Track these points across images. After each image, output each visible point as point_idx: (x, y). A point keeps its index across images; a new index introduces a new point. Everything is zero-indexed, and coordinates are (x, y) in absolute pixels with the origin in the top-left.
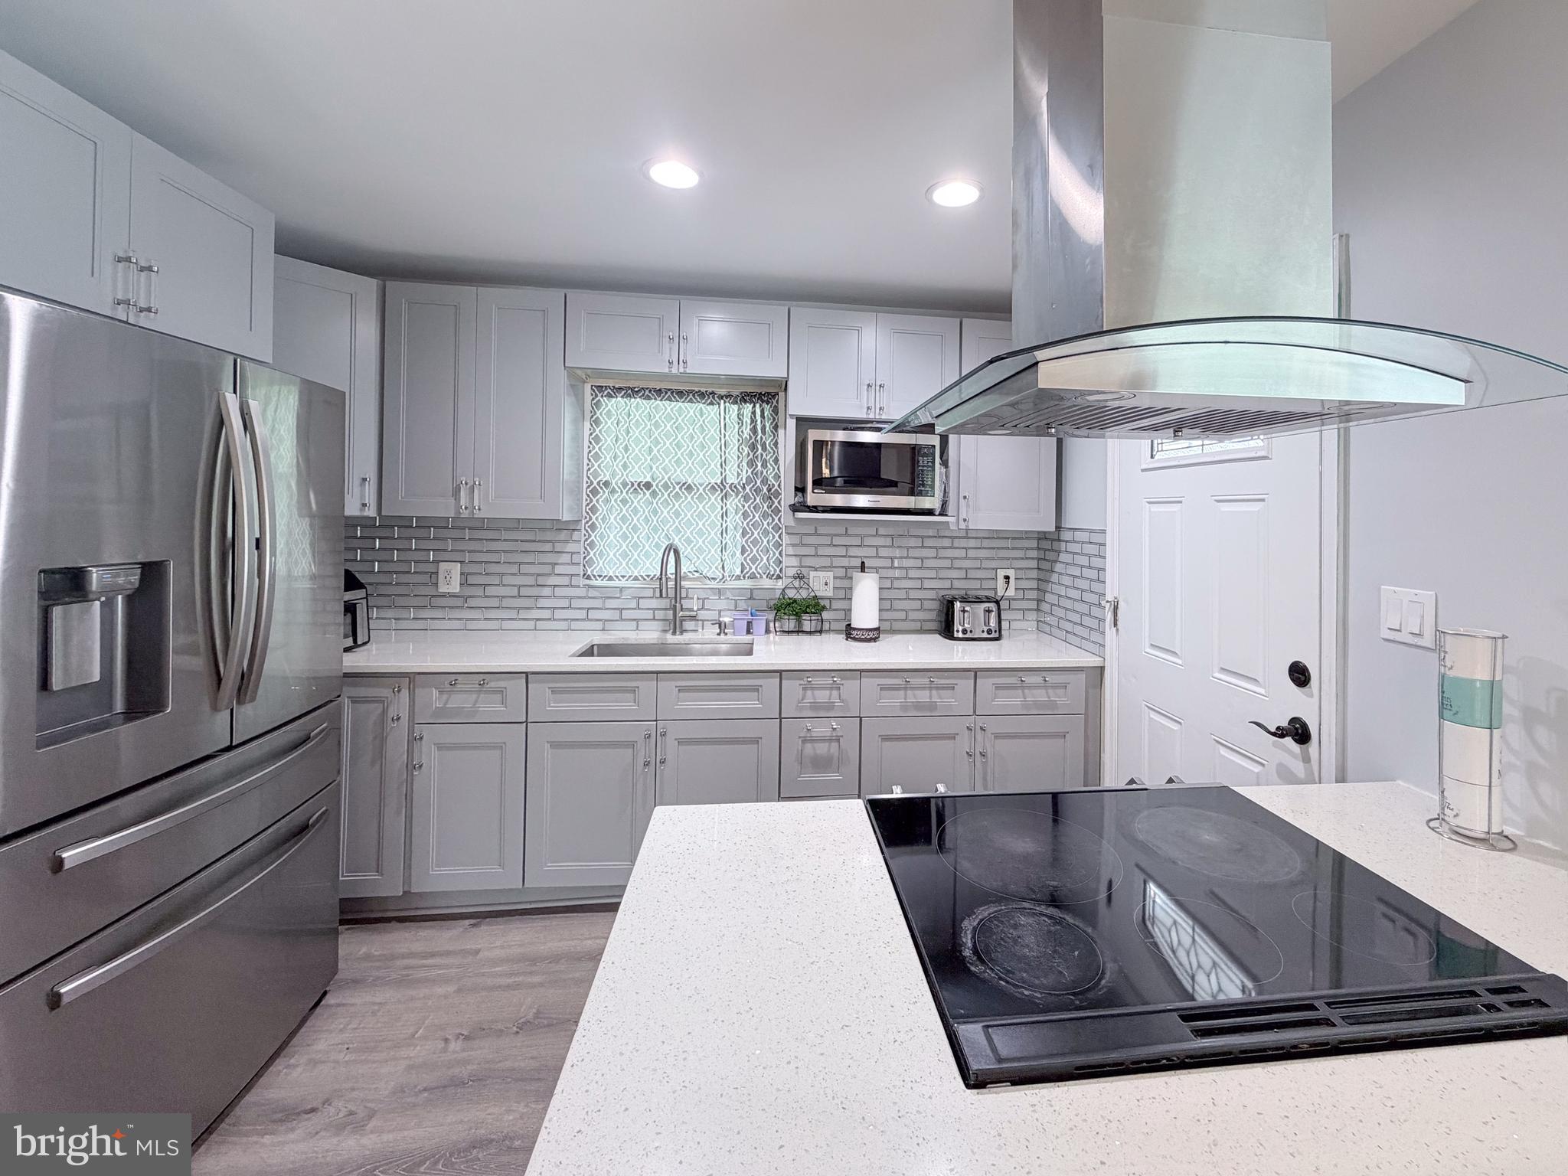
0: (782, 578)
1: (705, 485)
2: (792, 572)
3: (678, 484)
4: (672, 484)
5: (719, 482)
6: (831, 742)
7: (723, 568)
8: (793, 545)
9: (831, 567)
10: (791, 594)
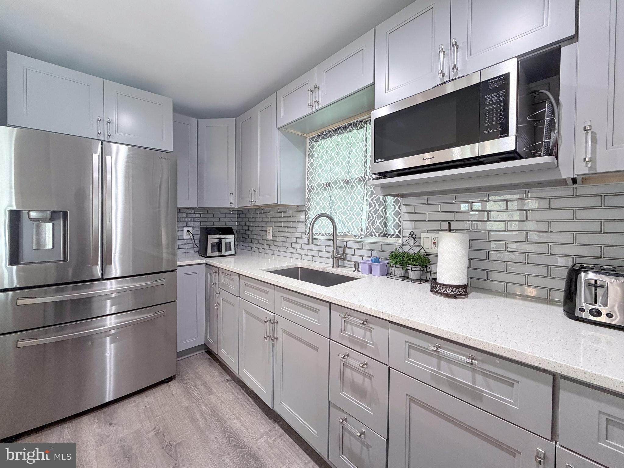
0: (401, 237)
1: (355, 179)
2: (407, 233)
3: (342, 181)
4: (339, 181)
5: (363, 175)
6: (365, 377)
8: (409, 213)
10: (407, 249)
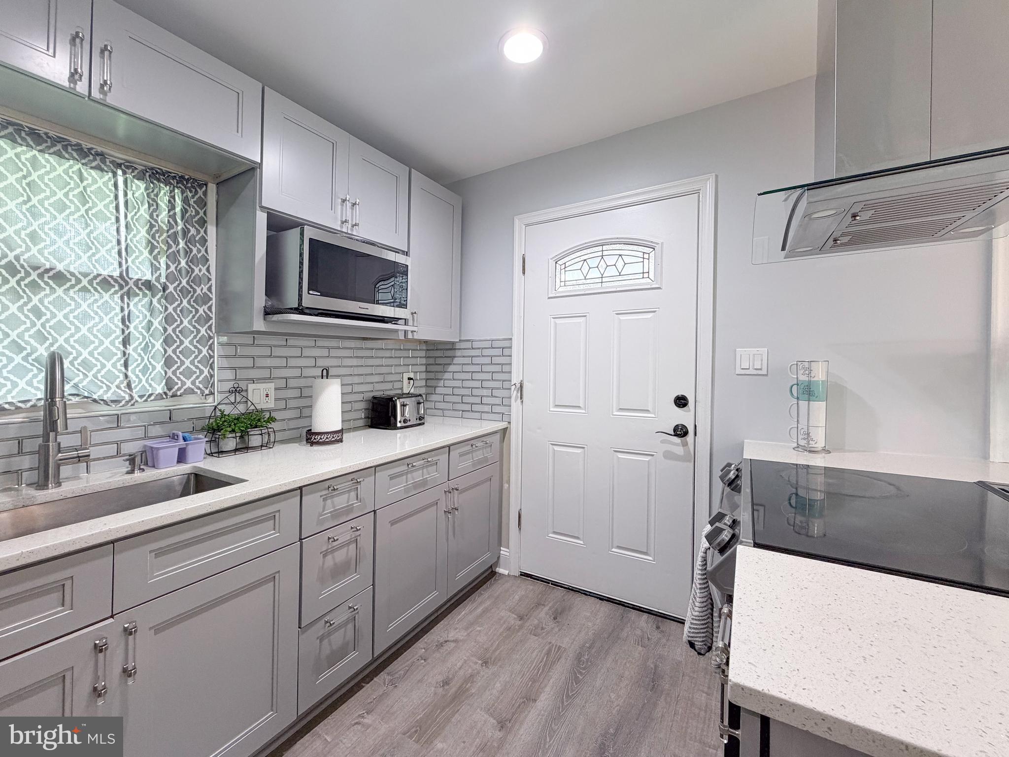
0: (214, 394)
1: (89, 277)
2: (226, 386)
3: (35, 268)
5: (115, 274)
6: (348, 546)
7: (129, 386)
8: (227, 357)
9: (269, 379)
10: (228, 410)
